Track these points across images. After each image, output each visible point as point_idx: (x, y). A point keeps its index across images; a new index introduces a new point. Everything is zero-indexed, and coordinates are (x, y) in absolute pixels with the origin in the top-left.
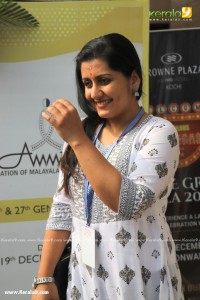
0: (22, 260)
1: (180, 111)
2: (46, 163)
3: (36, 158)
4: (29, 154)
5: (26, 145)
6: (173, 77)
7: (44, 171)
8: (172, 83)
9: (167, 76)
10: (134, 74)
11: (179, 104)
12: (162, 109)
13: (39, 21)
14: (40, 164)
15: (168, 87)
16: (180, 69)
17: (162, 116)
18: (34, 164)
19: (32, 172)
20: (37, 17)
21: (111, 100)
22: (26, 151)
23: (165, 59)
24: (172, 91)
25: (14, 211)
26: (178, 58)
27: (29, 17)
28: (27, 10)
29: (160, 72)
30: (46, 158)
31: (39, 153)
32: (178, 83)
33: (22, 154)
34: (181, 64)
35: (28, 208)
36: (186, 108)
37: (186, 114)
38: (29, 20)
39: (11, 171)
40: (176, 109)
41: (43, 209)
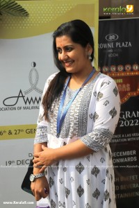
0: (19, 162)
1: (117, 70)
2: (34, 103)
3: (28, 99)
4: (23, 97)
5: (21, 91)
6: (113, 49)
7: (32, 108)
8: (113, 53)
9: (109, 49)
10: (88, 45)
11: (117, 66)
12: (106, 69)
13: (29, 12)
14: (30, 103)
15: (110, 56)
16: (117, 44)
17: (106, 73)
18: (26, 103)
19: (25, 108)
20: (27, 10)
21: (74, 61)
22: (21, 95)
23: (108, 38)
24: (112, 58)
25: (13, 132)
26: (116, 37)
27: (23, 10)
28: (21, 5)
29: (105, 46)
30: (34, 99)
31: (29, 96)
32: (116, 53)
33: (18, 97)
34: (118, 41)
35: (22, 131)
36: (121, 68)
37: (121, 72)
38: (23, 12)
39: (12, 107)
40: (114, 69)
41: (31, 131)
